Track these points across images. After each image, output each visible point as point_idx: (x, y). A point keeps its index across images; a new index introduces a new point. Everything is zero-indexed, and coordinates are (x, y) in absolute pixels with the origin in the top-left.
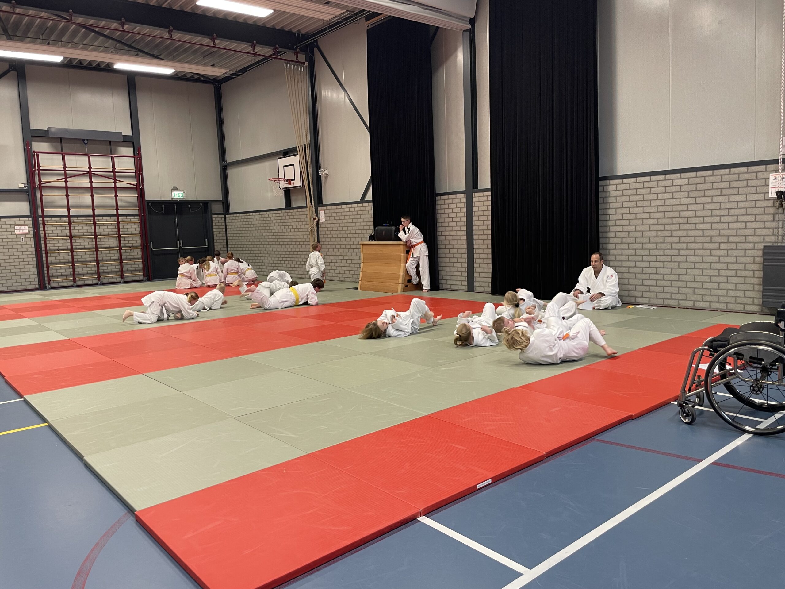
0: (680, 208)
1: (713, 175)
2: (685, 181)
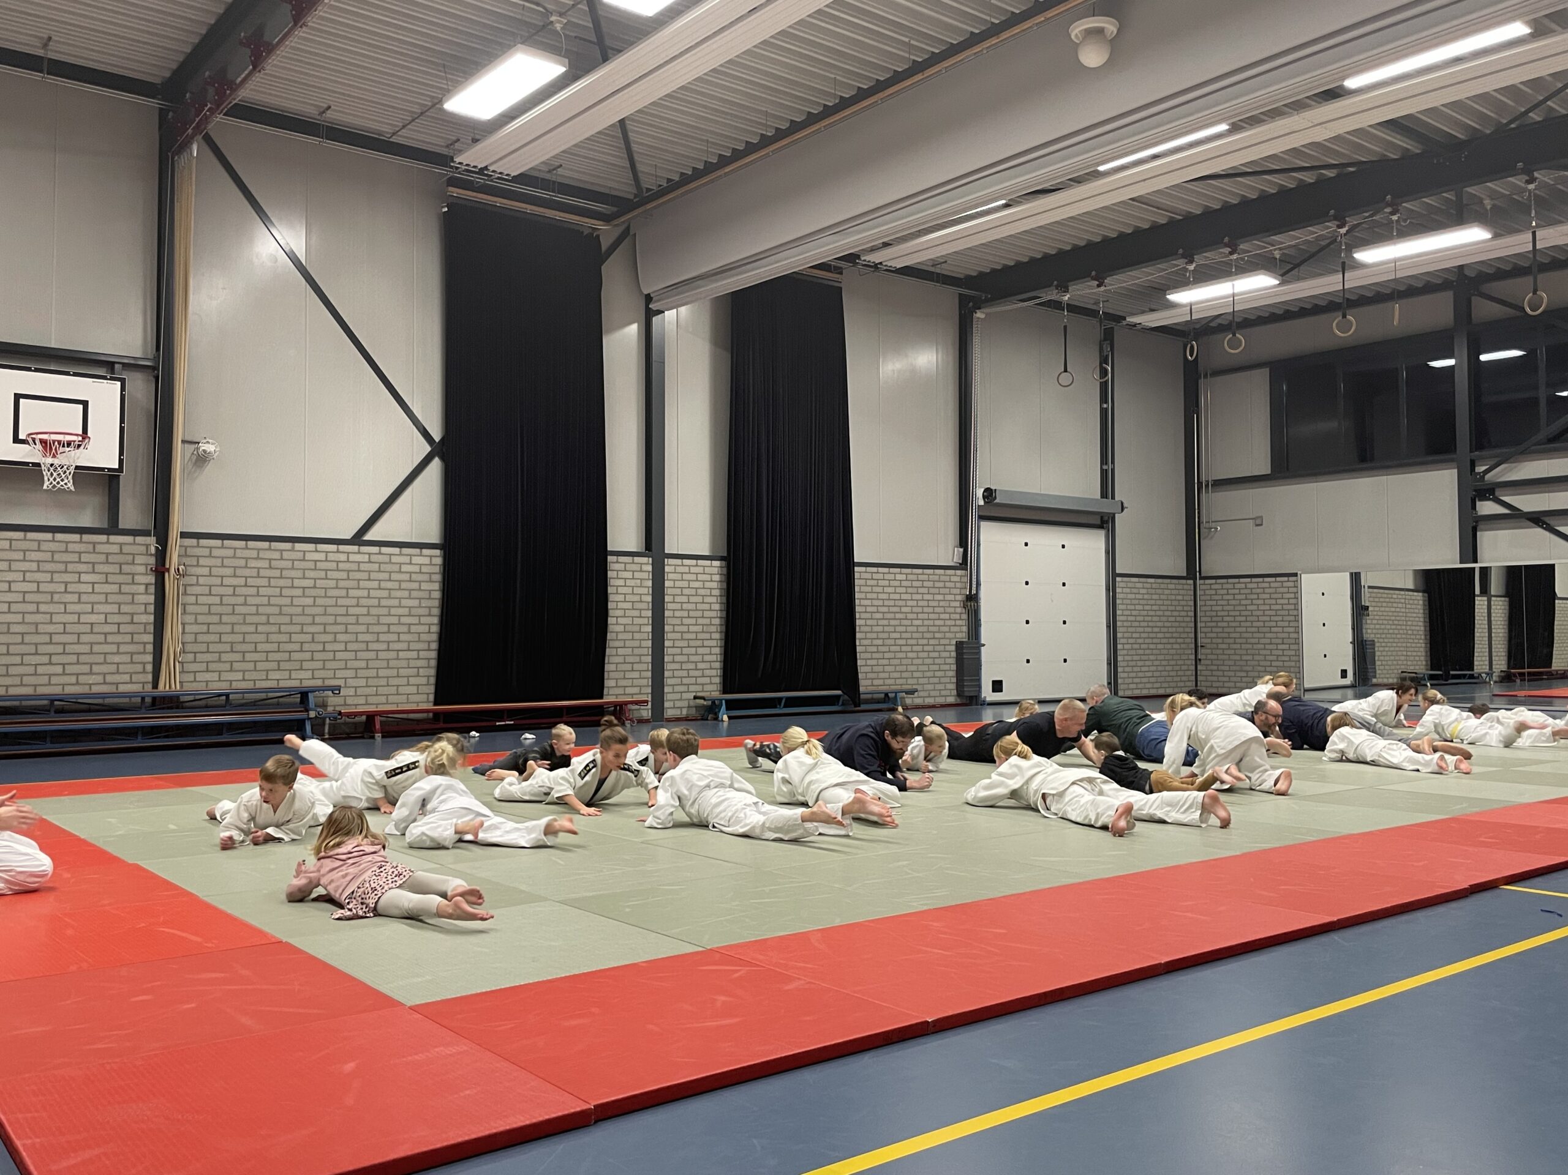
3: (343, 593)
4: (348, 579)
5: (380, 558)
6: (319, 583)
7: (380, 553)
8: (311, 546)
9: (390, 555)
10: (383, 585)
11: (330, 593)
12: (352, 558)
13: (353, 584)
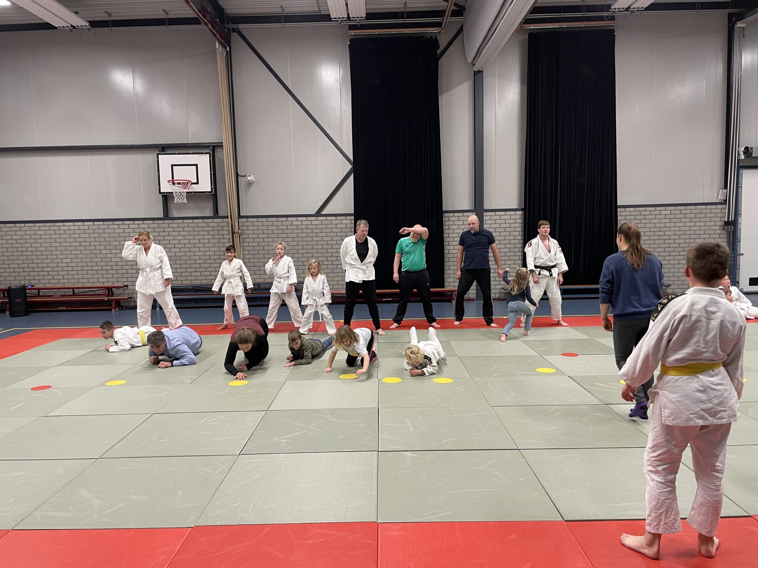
0: (665, 229)
1: (686, 209)
2: (669, 212)
3: (310, 239)
4: (312, 232)
5: (326, 222)
6: (300, 235)
7: (326, 220)
8: (295, 219)
9: (331, 220)
10: (329, 234)
11: (305, 239)
12: (314, 223)
13: (315, 235)
